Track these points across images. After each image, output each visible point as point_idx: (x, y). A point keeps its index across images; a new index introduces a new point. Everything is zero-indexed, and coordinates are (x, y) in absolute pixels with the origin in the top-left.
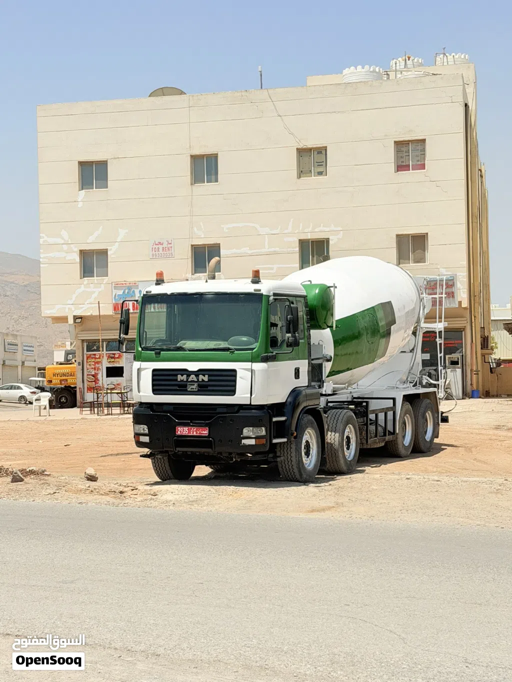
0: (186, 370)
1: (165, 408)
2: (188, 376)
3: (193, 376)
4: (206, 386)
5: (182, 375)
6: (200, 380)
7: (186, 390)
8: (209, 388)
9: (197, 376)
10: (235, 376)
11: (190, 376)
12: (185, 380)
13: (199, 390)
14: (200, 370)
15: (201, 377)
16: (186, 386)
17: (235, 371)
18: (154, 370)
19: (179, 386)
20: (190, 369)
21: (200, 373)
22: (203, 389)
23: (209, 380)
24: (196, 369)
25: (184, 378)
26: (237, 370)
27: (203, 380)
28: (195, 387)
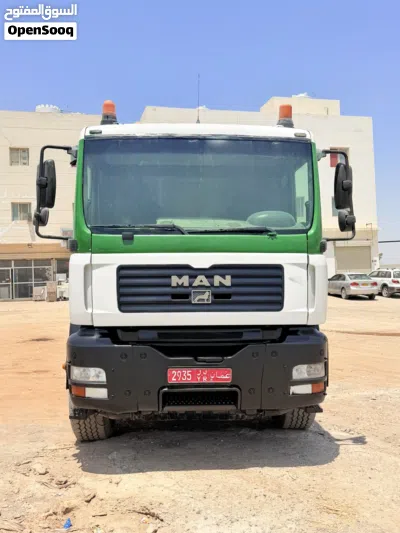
0: (187, 267)
1: (142, 335)
2: (193, 277)
3: (201, 277)
4: (228, 296)
5: (180, 276)
6: (216, 283)
7: (190, 303)
8: (233, 298)
9: (210, 277)
10: (281, 277)
11: (196, 277)
12: (186, 284)
13: (213, 303)
14: (215, 267)
15: (217, 280)
16: (187, 296)
17: (279, 268)
18: (121, 268)
19: (174, 296)
20: (195, 265)
21: (213, 272)
22: (222, 300)
23: (233, 285)
24: (207, 265)
25: (185, 280)
26: (285, 267)
27: (222, 285)
28: (206, 296)
